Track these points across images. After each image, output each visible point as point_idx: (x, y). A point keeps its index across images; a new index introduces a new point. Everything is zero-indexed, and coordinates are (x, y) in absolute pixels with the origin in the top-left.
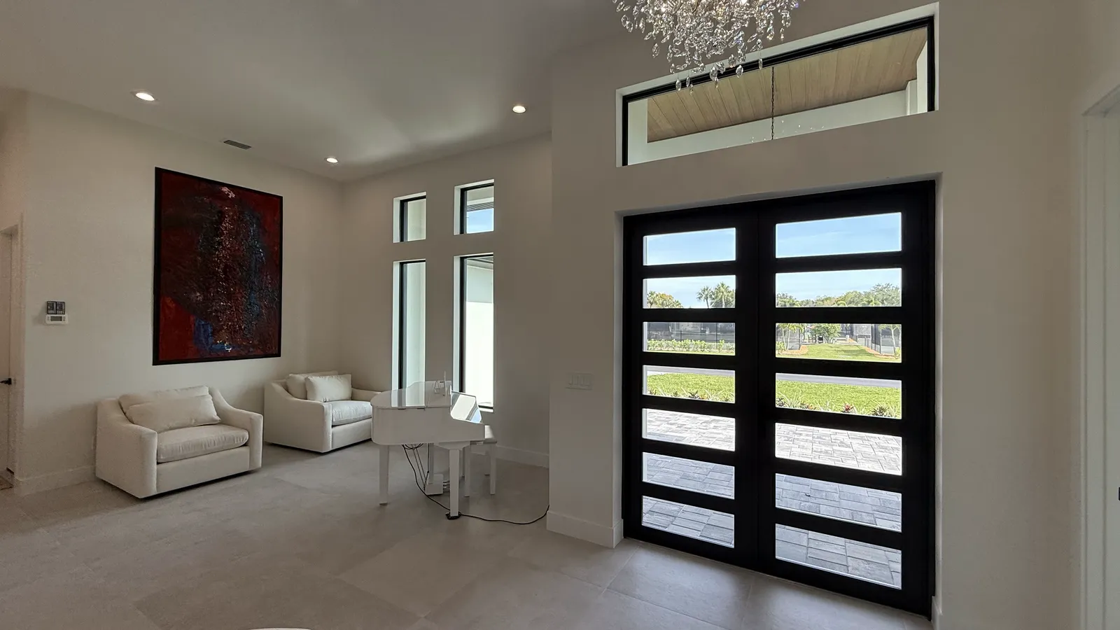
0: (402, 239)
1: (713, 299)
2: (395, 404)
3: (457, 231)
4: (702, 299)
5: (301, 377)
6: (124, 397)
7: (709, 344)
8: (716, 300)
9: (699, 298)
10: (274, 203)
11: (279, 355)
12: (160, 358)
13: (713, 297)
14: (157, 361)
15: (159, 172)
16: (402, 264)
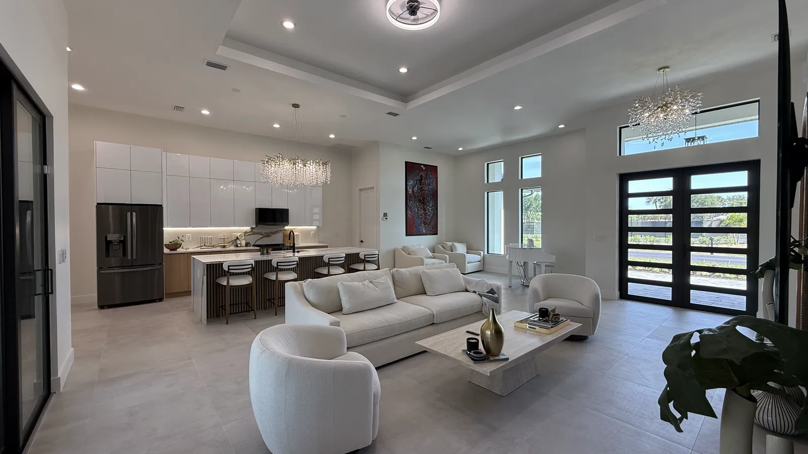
0: (488, 182)
1: (662, 202)
2: (520, 247)
3: (520, 178)
4: (651, 203)
5: (450, 244)
6: (404, 246)
7: (658, 238)
8: (664, 204)
9: (648, 202)
10: (434, 169)
11: (437, 234)
12: (409, 233)
13: (662, 200)
14: (407, 235)
15: (406, 162)
16: (488, 193)
